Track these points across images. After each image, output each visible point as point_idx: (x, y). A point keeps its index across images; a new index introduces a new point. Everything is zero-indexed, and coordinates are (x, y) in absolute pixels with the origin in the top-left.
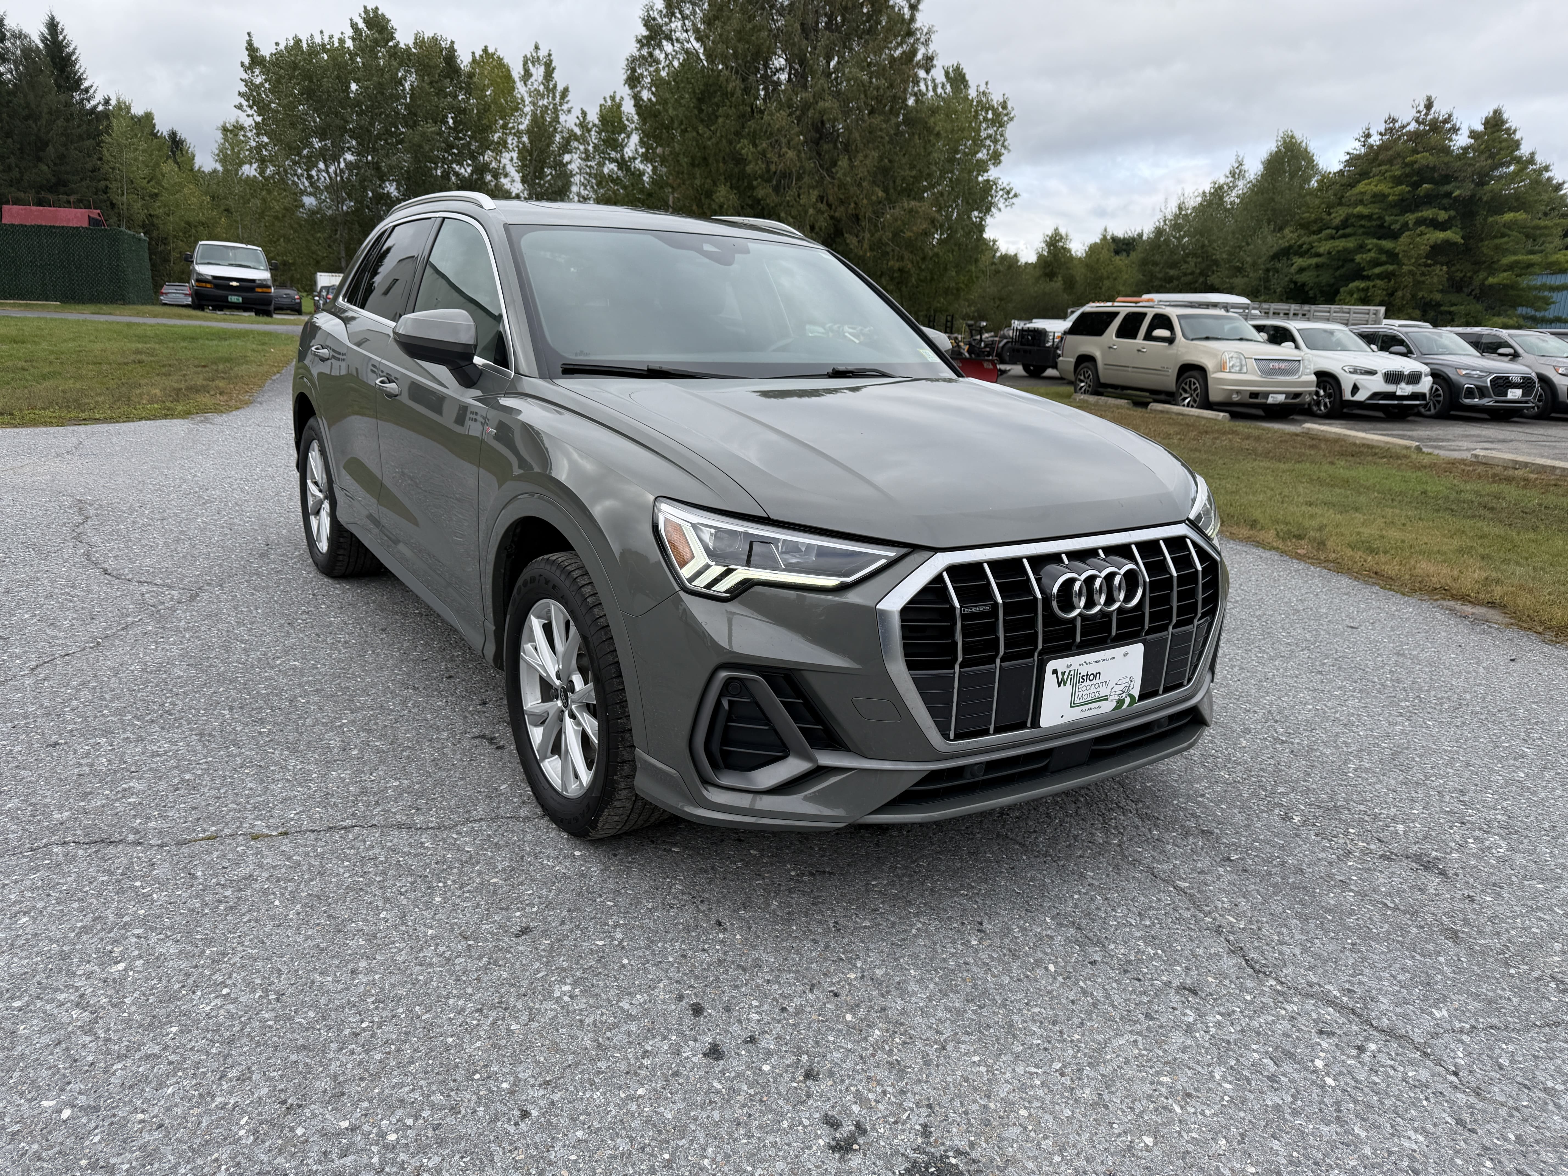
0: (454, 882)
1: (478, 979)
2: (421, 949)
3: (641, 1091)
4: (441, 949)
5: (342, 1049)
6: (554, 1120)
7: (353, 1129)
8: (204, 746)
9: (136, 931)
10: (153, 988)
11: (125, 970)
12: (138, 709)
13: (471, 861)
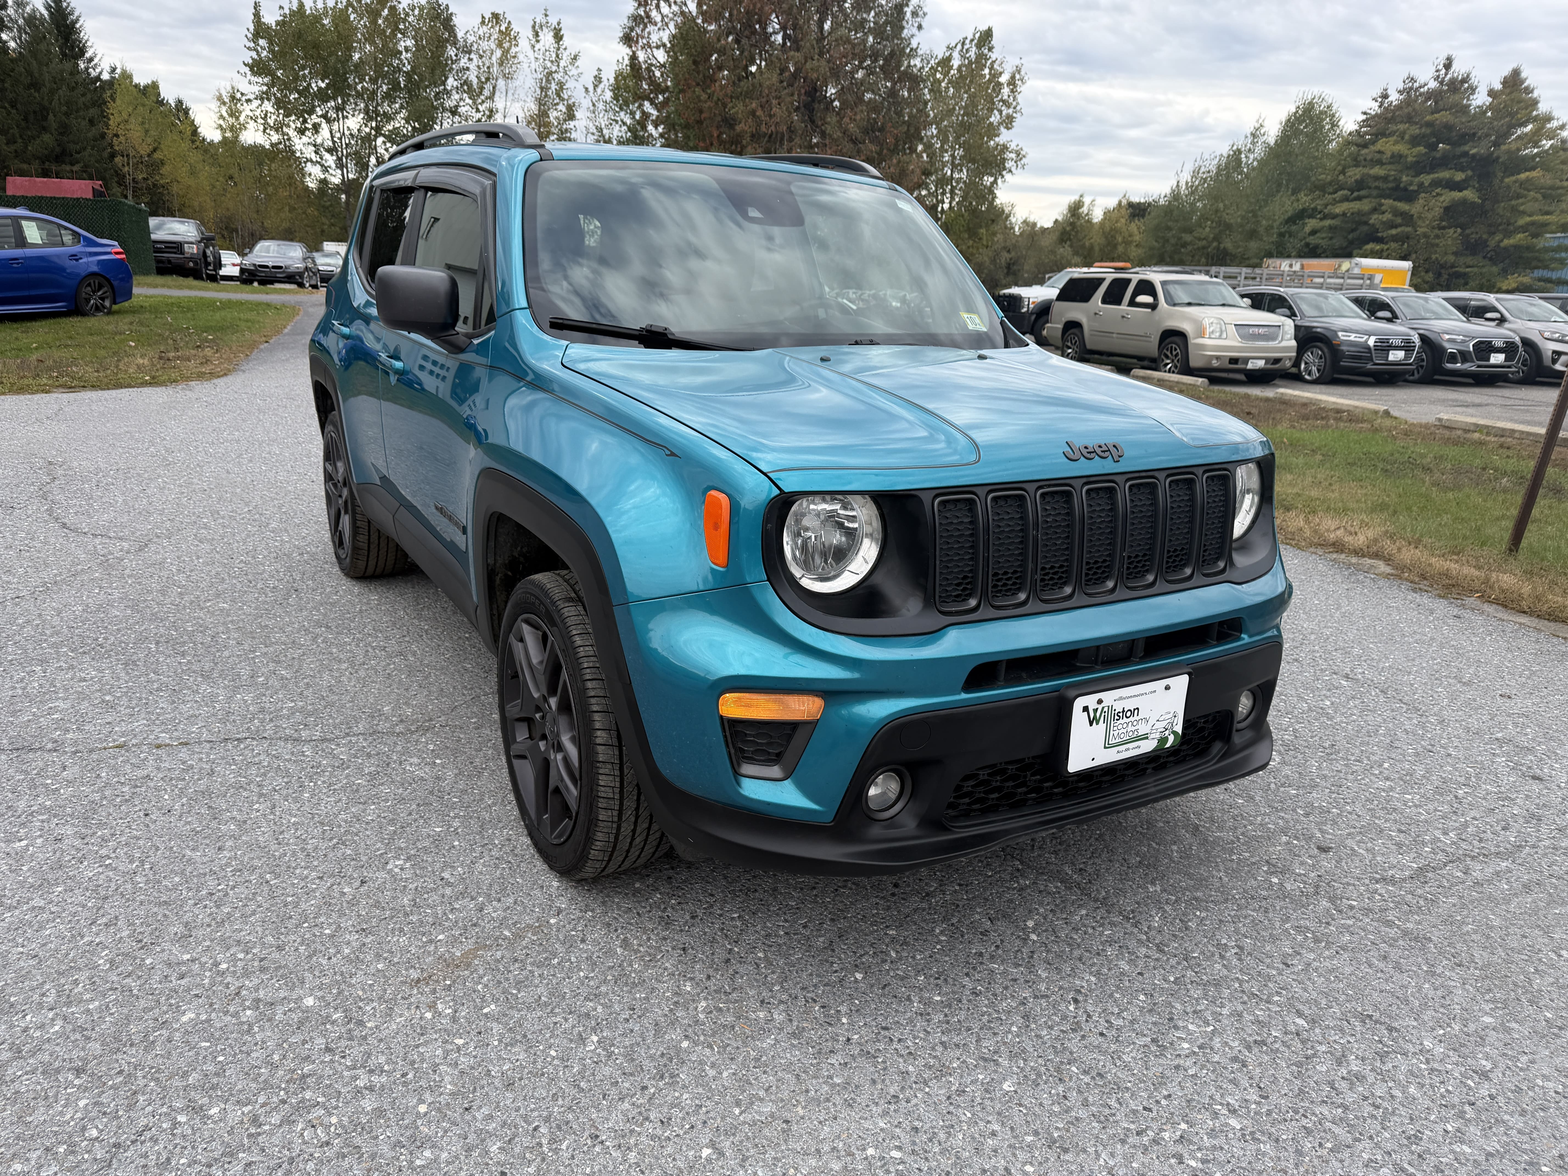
0: (324, 782)
1: (325, 855)
2: (282, 833)
3: (441, 937)
4: (299, 833)
5: (196, 904)
6: (362, 956)
7: (193, 960)
8: (128, 673)
9: (40, 818)
10: (48, 859)
11: (27, 845)
12: (73, 643)
13: (343, 766)
